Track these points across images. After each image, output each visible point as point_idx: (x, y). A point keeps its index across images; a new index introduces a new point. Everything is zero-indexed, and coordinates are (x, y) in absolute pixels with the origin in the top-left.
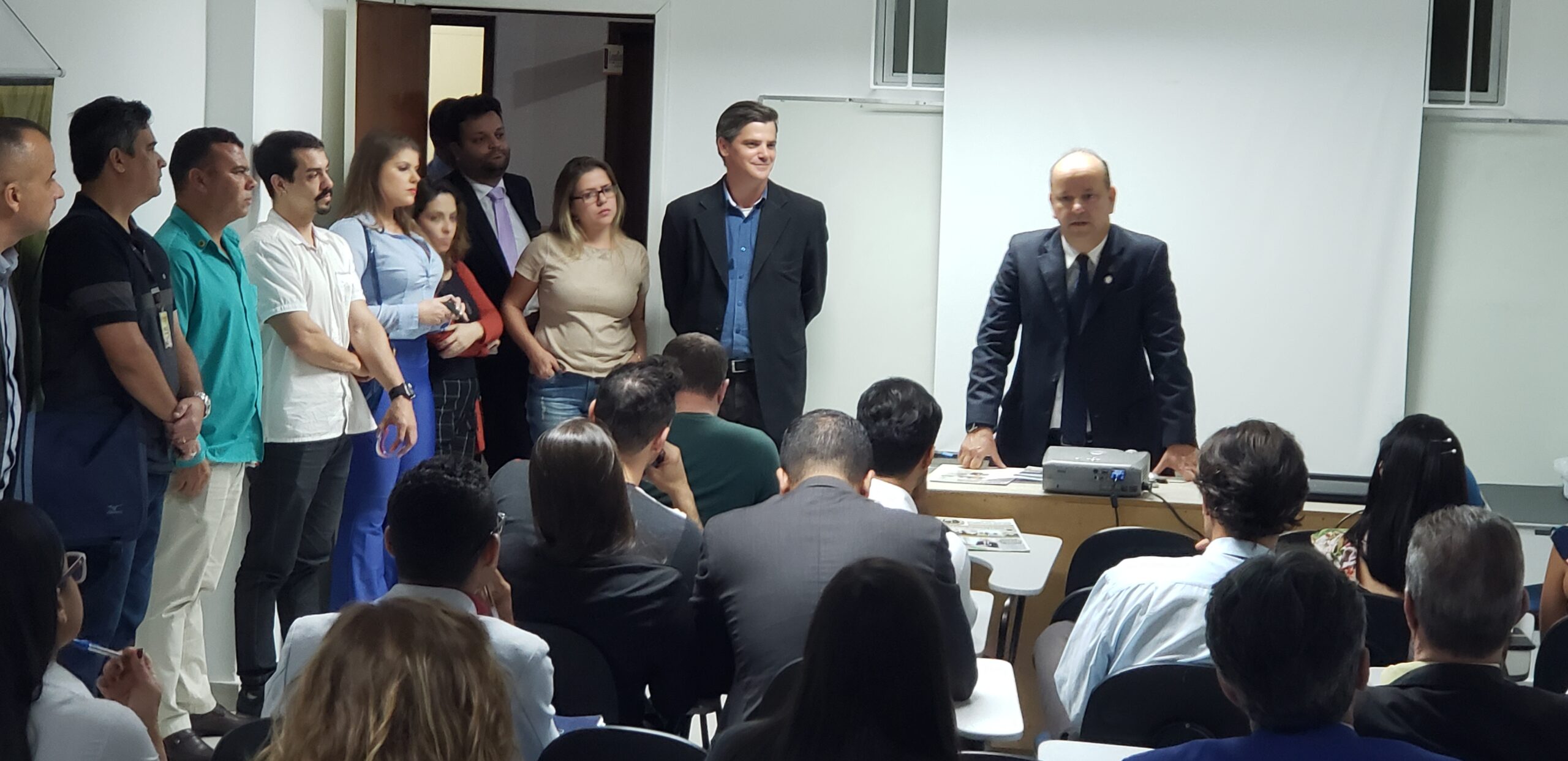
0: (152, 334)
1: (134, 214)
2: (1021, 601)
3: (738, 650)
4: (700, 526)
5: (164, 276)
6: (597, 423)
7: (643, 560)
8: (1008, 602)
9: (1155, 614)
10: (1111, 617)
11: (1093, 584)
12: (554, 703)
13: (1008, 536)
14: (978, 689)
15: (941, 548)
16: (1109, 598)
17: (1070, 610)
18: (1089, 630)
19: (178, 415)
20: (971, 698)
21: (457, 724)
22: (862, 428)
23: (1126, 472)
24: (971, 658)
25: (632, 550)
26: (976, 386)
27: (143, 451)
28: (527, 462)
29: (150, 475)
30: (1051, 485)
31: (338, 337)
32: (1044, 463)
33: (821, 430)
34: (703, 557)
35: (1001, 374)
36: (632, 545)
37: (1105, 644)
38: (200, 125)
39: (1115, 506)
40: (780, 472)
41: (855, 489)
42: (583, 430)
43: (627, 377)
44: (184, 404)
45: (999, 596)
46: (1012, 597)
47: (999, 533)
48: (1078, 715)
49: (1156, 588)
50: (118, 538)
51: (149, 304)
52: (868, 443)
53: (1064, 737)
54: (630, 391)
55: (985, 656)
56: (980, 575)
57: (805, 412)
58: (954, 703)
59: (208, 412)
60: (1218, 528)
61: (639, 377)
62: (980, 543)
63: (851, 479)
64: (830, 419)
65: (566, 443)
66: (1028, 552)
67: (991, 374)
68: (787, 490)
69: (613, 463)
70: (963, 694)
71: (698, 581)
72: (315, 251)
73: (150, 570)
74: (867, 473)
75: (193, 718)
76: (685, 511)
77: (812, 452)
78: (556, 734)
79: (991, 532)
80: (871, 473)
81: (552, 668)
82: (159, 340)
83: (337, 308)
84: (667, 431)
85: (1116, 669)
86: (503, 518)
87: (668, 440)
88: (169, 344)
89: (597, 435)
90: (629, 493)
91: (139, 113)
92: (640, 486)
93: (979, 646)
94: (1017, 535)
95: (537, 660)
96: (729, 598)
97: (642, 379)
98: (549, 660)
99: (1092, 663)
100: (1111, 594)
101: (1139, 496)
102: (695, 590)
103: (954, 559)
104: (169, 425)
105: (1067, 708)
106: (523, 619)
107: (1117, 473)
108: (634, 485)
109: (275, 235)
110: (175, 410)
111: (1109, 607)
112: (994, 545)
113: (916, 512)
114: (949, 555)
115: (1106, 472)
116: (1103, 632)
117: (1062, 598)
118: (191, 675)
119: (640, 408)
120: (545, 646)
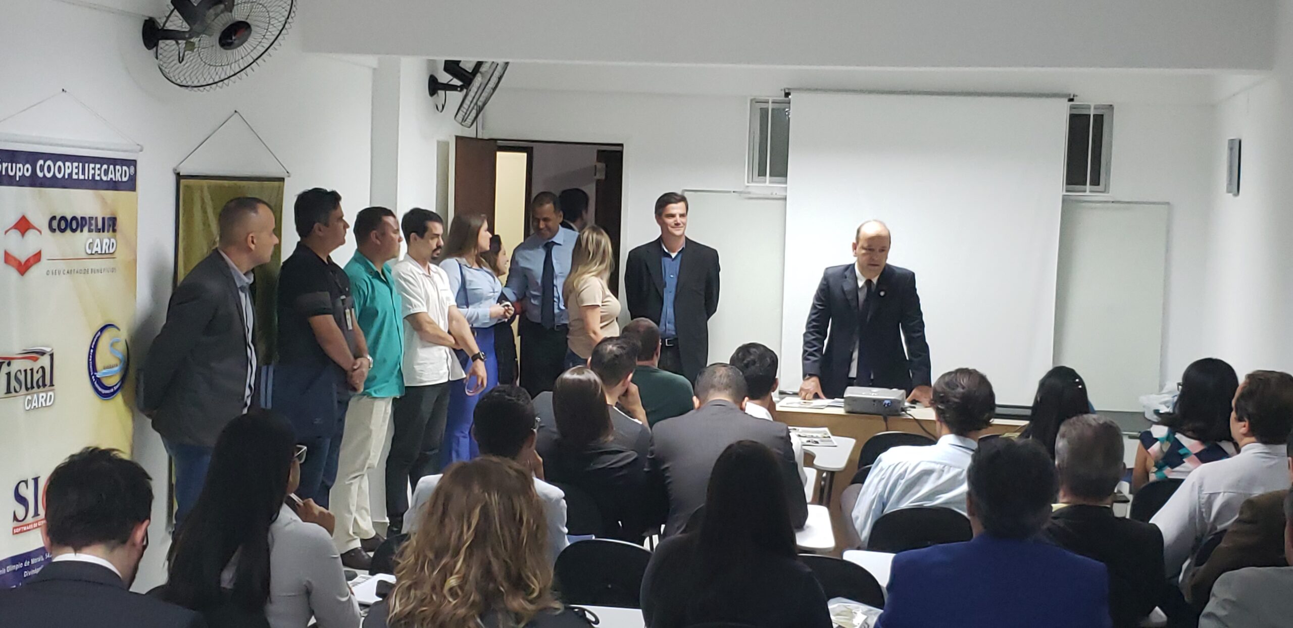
0: (341, 322)
1: (331, 254)
2: (832, 473)
3: (672, 498)
4: (649, 429)
5: (347, 289)
6: (592, 369)
7: (615, 447)
8: (824, 475)
9: (910, 479)
10: (883, 482)
11: (873, 463)
12: (566, 526)
13: (825, 437)
14: (808, 522)
15: (787, 440)
16: (883, 470)
17: (860, 477)
18: (871, 489)
19: (355, 367)
20: (805, 527)
21: (515, 534)
22: (741, 373)
23: (892, 401)
24: (805, 504)
25: (610, 440)
26: (807, 353)
27: (334, 386)
28: (552, 392)
29: (339, 402)
30: (850, 409)
31: (443, 326)
32: (845, 396)
33: (718, 374)
34: (652, 446)
35: (820, 346)
36: (611, 438)
37: (881, 496)
38: (368, 206)
39: (886, 419)
40: (695, 398)
41: (738, 407)
42: (583, 373)
43: (609, 344)
44: (359, 361)
45: (820, 471)
46: (828, 472)
47: (819, 435)
48: (866, 538)
49: (910, 464)
50: (319, 437)
51: (340, 304)
52: (744, 382)
53: (859, 548)
54: (611, 351)
55: (812, 503)
56: (809, 459)
57: (708, 365)
58: (795, 530)
59: (371, 366)
60: (945, 429)
61: (617, 344)
62: (809, 441)
63: (736, 402)
64: (723, 368)
65: (574, 380)
66: (836, 446)
67: (815, 346)
68: (699, 408)
69: (600, 391)
70: (800, 525)
71: (649, 459)
72: (430, 277)
73: (338, 455)
74: (744, 399)
75: (362, 541)
76: (641, 419)
77: (713, 386)
78: (568, 544)
79: (815, 435)
80: (746, 399)
81: (566, 506)
82: (345, 324)
83: (442, 308)
84: (631, 376)
85: (887, 511)
86: (539, 421)
87: (632, 381)
88: (350, 328)
89: (590, 375)
90: (610, 411)
91: (333, 198)
92: (615, 406)
93: (809, 499)
94: (829, 437)
95: (558, 501)
96: (667, 468)
97: (618, 346)
98: (564, 502)
99: (874, 507)
100: (884, 467)
101: (900, 415)
102: (646, 464)
103: (794, 447)
104: (350, 373)
105: (859, 533)
106: (549, 479)
107: (887, 402)
108: (612, 406)
109: (409, 269)
110: (354, 364)
111: (883, 475)
112: (817, 442)
113: (771, 419)
114: (792, 444)
115: (880, 401)
116: (880, 489)
117: (856, 471)
118: (361, 515)
119: (616, 362)
120: (562, 494)
